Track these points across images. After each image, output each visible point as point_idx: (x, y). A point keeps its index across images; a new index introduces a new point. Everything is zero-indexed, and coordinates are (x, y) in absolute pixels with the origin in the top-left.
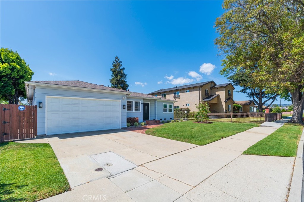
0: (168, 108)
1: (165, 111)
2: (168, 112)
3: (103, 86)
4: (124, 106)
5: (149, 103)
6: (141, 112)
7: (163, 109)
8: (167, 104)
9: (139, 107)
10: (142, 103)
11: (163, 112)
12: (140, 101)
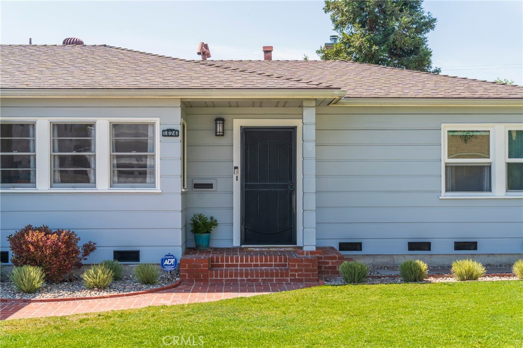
0: (499, 158)
2: (499, 190)
3: (79, 43)
5: (291, 131)
6: (158, 189)
7: (446, 167)
8: (489, 131)
9: (148, 157)
10: (168, 130)
11: (447, 191)
12: (157, 121)
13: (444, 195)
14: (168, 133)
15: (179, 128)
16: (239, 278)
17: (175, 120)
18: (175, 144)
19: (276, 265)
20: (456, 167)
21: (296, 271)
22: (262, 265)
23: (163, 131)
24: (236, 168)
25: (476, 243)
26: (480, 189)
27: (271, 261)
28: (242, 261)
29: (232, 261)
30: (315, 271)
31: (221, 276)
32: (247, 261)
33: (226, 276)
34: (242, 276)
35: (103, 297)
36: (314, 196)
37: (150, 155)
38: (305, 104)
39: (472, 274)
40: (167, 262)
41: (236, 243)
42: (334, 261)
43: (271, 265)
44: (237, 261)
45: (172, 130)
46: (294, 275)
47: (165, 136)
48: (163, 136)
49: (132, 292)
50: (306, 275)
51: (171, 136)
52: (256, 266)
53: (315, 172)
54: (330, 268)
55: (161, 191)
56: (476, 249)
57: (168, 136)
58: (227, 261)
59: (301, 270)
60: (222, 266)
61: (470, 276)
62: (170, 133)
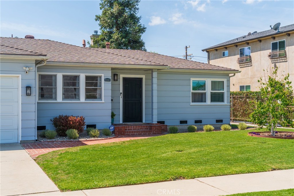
0: (208, 90)
1: (199, 98)
2: (208, 102)
4: (28, 88)
5: (141, 80)
7: (192, 93)
8: (205, 81)
9: (98, 89)
10: (107, 79)
11: (192, 102)
12: (103, 75)
13: (192, 104)
14: (107, 80)
15: (110, 78)
16: (135, 133)
17: (109, 75)
18: (109, 84)
19: (145, 129)
20: (194, 93)
21: (154, 130)
22: (140, 129)
23: (105, 79)
24: (121, 93)
25: (201, 121)
26: (202, 101)
27: (143, 127)
28: (133, 128)
29: (130, 128)
30: (160, 130)
31: (129, 133)
32: (135, 127)
33: (131, 133)
34: (136, 133)
35: (103, 139)
36: (157, 104)
37: (99, 88)
38: (153, 70)
39: (211, 129)
40: (111, 128)
41: (121, 122)
42: (164, 127)
43: (143, 129)
44: (132, 128)
45: (108, 79)
46: (154, 132)
47: (106, 81)
48: (105, 81)
49: (109, 138)
50: (158, 132)
51: (108, 81)
52: (138, 129)
53: (157, 94)
54: (163, 129)
55: (104, 102)
56: (201, 123)
57: (107, 81)
58: (128, 128)
59: (156, 130)
60: (127, 129)
61: (210, 130)
62: (108, 80)
